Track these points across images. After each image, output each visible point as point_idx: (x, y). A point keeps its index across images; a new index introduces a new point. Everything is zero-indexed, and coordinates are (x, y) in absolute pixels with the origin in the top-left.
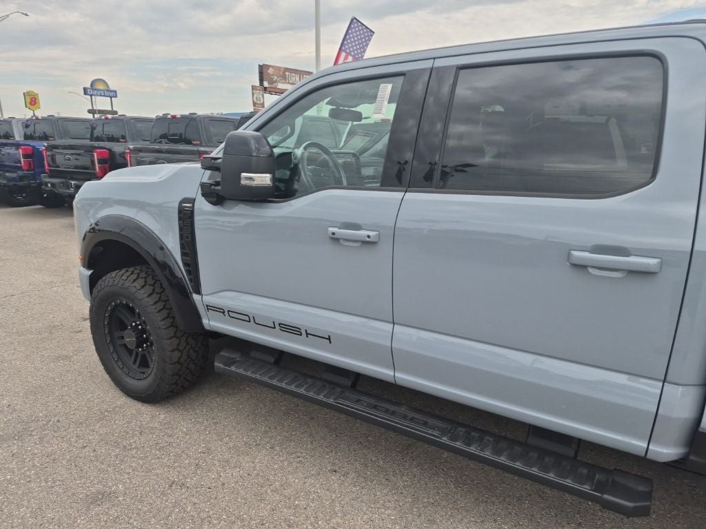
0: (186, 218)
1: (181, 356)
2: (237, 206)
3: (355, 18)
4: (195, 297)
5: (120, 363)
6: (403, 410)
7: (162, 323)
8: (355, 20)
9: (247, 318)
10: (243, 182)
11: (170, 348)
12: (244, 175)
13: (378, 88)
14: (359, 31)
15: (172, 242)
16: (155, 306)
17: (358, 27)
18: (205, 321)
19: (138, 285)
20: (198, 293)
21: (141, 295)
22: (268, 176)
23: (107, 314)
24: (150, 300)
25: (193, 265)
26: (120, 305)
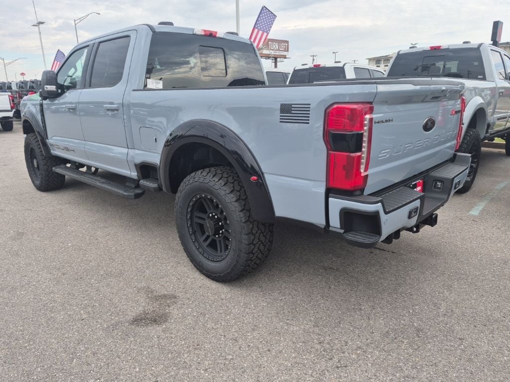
0: (41, 105)
3: (265, 7)
4: (47, 140)
7: (40, 153)
8: (264, 8)
9: (58, 147)
10: (46, 89)
11: (42, 164)
12: (45, 86)
14: (267, 15)
15: (39, 117)
16: (38, 147)
17: (266, 12)
18: (52, 151)
19: (33, 138)
20: (47, 138)
21: (34, 142)
22: (54, 87)
23: (30, 154)
24: (36, 144)
25: (45, 126)
26: (32, 148)
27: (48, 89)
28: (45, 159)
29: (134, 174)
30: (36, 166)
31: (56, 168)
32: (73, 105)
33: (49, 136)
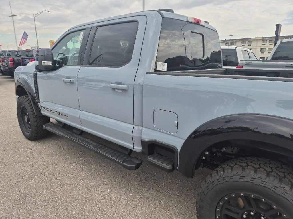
0: (35, 77)
1: (38, 124)
2: (48, 73)
4: (39, 104)
5: (24, 127)
6: (88, 140)
7: (31, 113)
9: (49, 110)
10: (43, 64)
11: (33, 121)
12: (43, 61)
13: (80, 33)
15: (33, 86)
16: (29, 107)
18: (42, 112)
19: (26, 100)
20: (39, 102)
21: (26, 103)
22: (51, 62)
23: (21, 111)
24: (29, 105)
25: (37, 93)
26: (23, 107)
27: (46, 64)
28: (35, 117)
29: (138, 148)
30: (26, 121)
31: (47, 126)
32: (71, 80)
33: (41, 100)
